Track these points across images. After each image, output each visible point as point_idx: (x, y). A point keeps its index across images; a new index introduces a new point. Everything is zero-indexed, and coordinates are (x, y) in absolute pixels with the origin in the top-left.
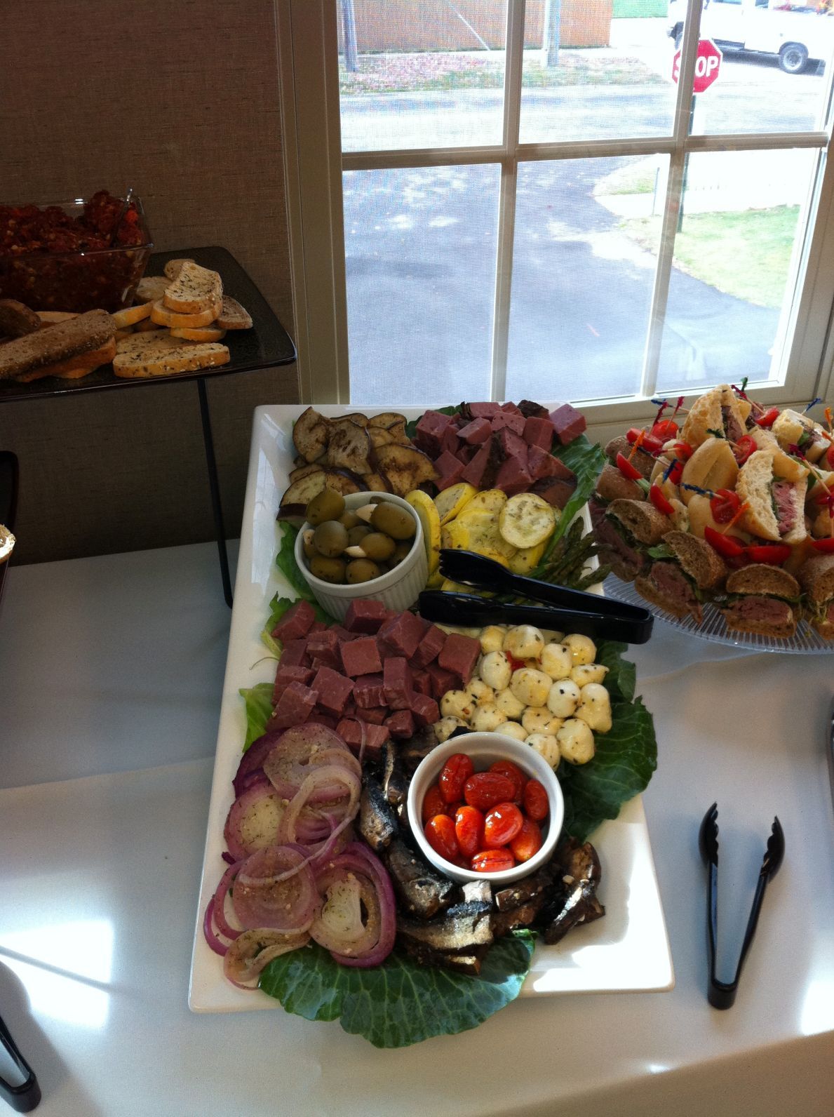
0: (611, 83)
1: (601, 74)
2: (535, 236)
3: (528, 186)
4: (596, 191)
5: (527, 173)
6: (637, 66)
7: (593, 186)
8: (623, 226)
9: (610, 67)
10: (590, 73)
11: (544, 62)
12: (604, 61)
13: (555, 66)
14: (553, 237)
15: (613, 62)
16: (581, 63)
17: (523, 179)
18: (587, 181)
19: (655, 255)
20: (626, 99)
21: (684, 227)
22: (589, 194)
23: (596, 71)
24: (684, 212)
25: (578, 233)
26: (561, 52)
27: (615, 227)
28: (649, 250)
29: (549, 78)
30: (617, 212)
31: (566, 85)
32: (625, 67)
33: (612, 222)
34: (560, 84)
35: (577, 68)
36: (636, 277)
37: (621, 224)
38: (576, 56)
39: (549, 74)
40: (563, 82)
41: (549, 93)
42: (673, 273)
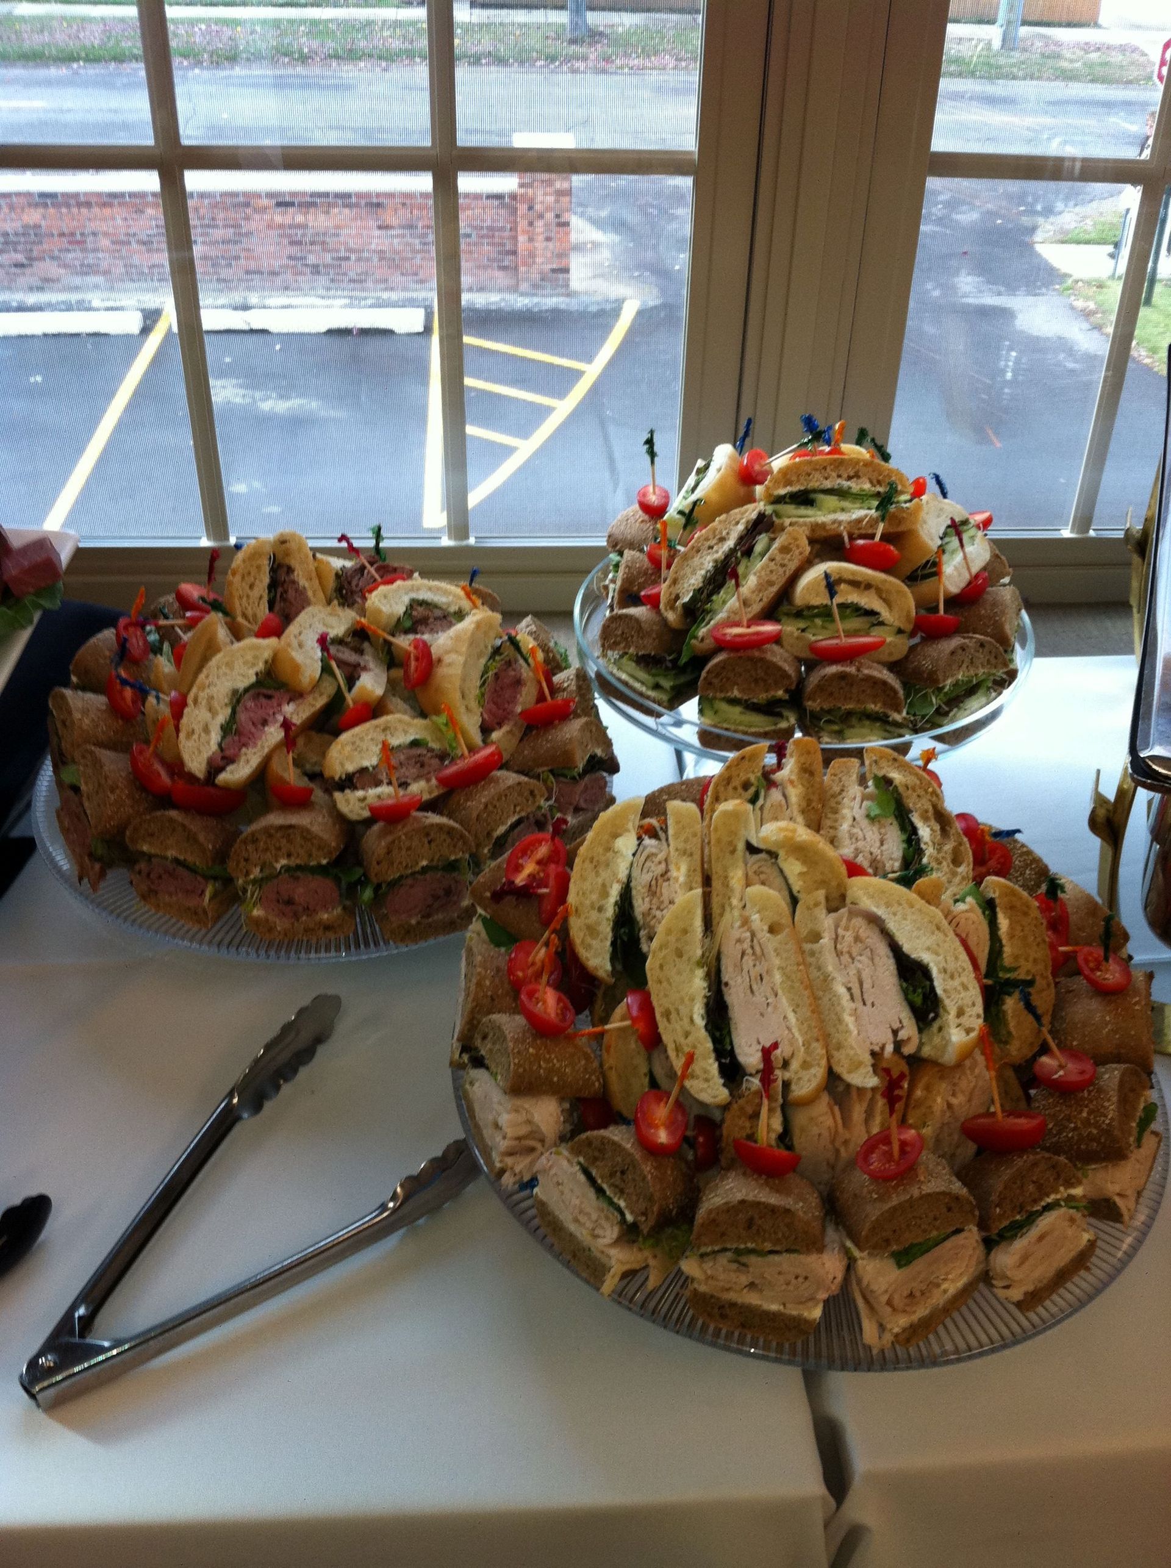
0: (1092, 81)
1: (1078, 65)
2: (936, 293)
3: (940, 221)
4: (1039, 236)
5: (941, 202)
6: (1135, 56)
7: (1033, 229)
8: (1068, 289)
9: (1094, 56)
10: (1065, 64)
11: (997, 44)
12: (1086, 47)
13: (1012, 50)
14: (963, 297)
15: (1099, 49)
16: (1052, 47)
17: (934, 210)
18: (1025, 220)
19: (1107, 335)
20: (1108, 105)
21: (1156, 299)
22: (1027, 239)
23: (1071, 61)
24: (1159, 277)
25: (999, 294)
26: (1024, 31)
27: (1055, 290)
28: (1098, 327)
29: (999, 67)
30: (1064, 268)
31: (1025, 79)
32: (1117, 58)
33: (1052, 283)
34: (1014, 78)
35: (1043, 55)
36: (1071, 365)
37: (1065, 285)
38: (1043, 36)
39: (1002, 61)
40: (1021, 74)
41: (999, 88)
42: (1130, 365)
